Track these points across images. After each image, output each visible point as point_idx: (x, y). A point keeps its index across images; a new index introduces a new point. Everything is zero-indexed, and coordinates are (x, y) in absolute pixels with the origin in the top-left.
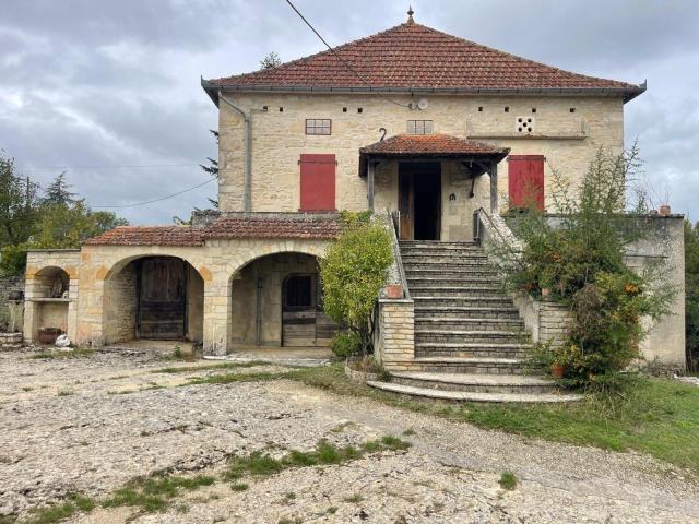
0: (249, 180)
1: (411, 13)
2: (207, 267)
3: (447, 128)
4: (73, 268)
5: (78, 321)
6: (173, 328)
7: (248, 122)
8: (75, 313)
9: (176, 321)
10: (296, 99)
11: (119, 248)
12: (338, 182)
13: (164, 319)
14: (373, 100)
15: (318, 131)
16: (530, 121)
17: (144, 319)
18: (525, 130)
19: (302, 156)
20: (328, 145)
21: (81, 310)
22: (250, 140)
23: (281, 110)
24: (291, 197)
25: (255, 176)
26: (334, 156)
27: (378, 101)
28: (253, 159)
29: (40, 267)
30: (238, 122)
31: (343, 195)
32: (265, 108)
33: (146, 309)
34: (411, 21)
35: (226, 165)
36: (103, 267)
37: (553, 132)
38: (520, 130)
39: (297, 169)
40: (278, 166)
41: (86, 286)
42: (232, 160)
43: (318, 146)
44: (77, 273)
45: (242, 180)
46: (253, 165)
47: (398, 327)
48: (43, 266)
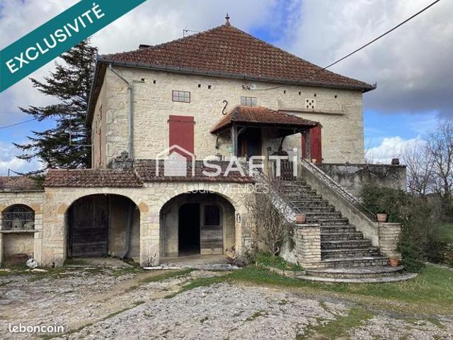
0: (132, 133)
1: (228, 18)
2: (145, 202)
3: (265, 103)
4: (38, 205)
5: (43, 248)
6: (98, 247)
7: (131, 89)
8: (40, 241)
9: (101, 243)
10: (166, 75)
11: (77, 189)
12: (196, 136)
13: (91, 241)
14: (218, 81)
15: (181, 99)
16: (313, 101)
17: (75, 242)
18: (310, 107)
19: (170, 116)
20: (188, 110)
21: (45, 239)
22: (132, 102)
23: (154, 82)
24: (163, 146)
25: (136, 130)
26: (193, 118)
27: (222, 82)
28: (135, 117)
29: (7, 205)
30: (123, 88)
31: (199, 146)
32: (143, 80)
33: (78, 234)
34: (228, 24)
35: (113, 120)
36: (64, 204)
37: (326, 110)
38: (307, 107)
39: (167, 126)
40: (153, 123)
41: (50, 219)
42: (117, 117)
43: (181, 110)
44: (41, 208)
45: (127, 133)
46: (135, 121)
47: (312, 241)
48: (10, 204)
